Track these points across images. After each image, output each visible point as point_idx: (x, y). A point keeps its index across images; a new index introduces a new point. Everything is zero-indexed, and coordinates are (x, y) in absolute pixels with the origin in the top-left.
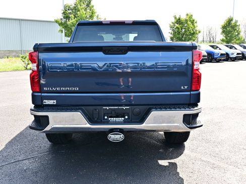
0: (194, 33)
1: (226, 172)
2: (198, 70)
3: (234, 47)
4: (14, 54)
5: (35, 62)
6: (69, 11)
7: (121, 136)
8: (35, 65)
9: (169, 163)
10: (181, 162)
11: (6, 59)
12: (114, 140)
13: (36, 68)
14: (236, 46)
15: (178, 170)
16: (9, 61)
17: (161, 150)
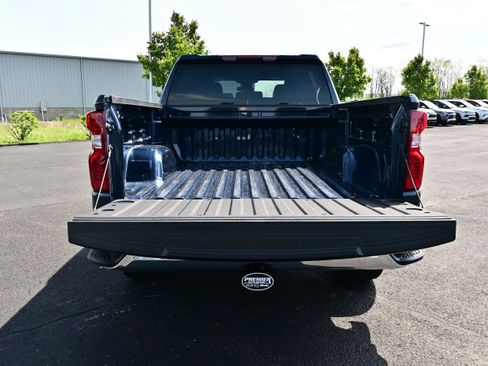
0: (361, 82)
1: (465, 344)
2: (418, 149)
3: (423, 104)
4: (71, 113)
5: (98, 133)
6: (159, 45)
7: (269, 279)
8: (99, 137)
9: (352, 322)
10: (374, 322)
11: (58, 123)
12: (253, 287)
13: (100, 144)
14: (426, 103)
15: (373, 340)
16: (63, 125)
17: (333, 296)
